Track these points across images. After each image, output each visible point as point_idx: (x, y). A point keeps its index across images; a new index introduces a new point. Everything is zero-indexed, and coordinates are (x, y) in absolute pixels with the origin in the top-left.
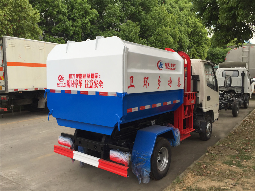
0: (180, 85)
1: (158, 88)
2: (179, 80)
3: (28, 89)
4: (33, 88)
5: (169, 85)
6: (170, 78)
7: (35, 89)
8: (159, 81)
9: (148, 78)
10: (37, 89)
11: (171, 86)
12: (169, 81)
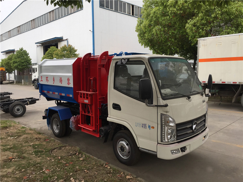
0: (69, 83)
1: (53, 83)
2: (68, 80)
3: (215, 82)
4: (221, 81)
5: (60, 82)
6: (61, 78)
7: (222, 82)
8: (53, 79)
9: (48, 77)
10: (225, 82)
11: (61, 83)
12: (60, 80)
